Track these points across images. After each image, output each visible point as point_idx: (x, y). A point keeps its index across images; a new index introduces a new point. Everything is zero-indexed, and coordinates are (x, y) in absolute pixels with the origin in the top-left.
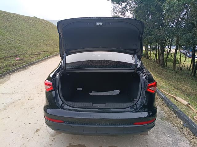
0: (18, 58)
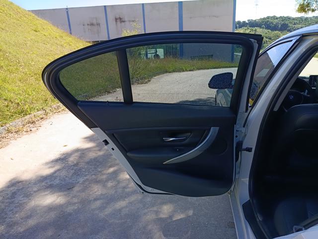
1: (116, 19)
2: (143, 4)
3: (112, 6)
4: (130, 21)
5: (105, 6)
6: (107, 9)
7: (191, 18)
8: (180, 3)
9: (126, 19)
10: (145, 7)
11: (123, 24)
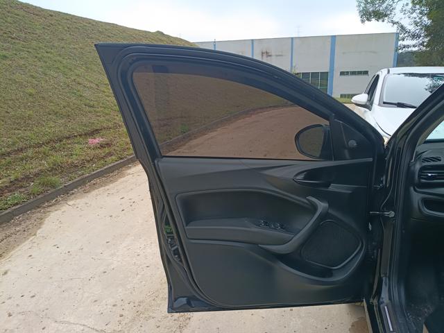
0: (97, 141)
1: (263, 53)
2: (292, 38)
3: (260, 40)
4: (277, 56)
5: (252, 40)
6: (255, 43)
7: (344, 53)
8: (334, 37)
9: (273, 54)
10: (294, 41)
11: (269, 58)
